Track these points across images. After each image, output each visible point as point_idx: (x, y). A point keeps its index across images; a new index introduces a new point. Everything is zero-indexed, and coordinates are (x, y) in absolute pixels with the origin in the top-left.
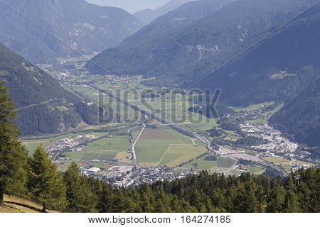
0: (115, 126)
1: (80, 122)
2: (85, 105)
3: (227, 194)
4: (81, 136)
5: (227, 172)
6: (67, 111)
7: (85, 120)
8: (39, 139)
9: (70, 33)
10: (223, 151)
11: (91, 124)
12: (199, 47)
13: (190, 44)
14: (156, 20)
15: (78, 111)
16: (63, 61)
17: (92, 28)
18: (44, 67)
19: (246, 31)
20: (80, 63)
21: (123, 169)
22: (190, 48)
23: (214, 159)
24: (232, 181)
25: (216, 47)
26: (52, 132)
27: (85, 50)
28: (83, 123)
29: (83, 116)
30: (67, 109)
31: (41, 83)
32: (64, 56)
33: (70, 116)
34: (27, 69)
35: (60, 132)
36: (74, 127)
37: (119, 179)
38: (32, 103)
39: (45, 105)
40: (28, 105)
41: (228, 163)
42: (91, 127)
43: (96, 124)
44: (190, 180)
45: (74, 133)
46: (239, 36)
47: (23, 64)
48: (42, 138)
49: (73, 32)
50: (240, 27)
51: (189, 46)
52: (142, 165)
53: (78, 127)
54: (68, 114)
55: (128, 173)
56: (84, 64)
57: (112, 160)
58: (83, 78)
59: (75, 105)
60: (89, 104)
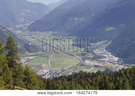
0: (41, 53)
1: (26, 52)
2: (28, 45)
4: (27, 58)
6: (20, 48)
7: (28, 51)
10: (87, 62)
11: (31, 53)
12: (75, 18)
13: (72, 17)
15: (25, 47)
16: (18, 26)
17: (30, 12)
18: (10, 29)
19: (95, 11)
20: (25, 27)
21: (45, 71)
22: (72, 19)
23: (83, 65)
25: (82, 18)
27: (27, 21)
28: (28, 52)
29: (27, 50)
30: (20, 46)
32: (18, 24)
34: (3, 30)
36: (24, 54)
37: (44, 75)
41: (89, 67)
42: (31, 54)
43: (33, 53)
45: (24, 57)
46: (92, 13)
47: (1, 28)
49: (22, 14)
50: (92, 9)
51: (71, 18)
52: (53, 69)
53: (25, 54)
54: (21, 49)
55: (47, 72)
56: (27, 27)
57: (40, 67)
58: (27, 33)
59: (24, 45)
60: (30, 44)
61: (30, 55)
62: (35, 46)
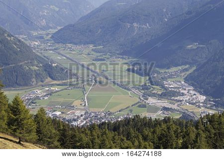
1: (47, 78)
2: (50, 66)
3: (154, 132)
4: (47, 89)
5: (154, 116)
6: (37, 70)
9: (41, 13)
10: (151, 101)
11: (56, 80)
12: (135, 25)
13: (128, 22)
15: (45, 70)
16: (35, 34)
17: (57, 9)
18: (21, 37)
19: (169, 13)
20: (47, 35)
21: (78, 113)
22: (129, 25)
23: (144, 106)
24: (157, 123)
25: (147, 24)
26: (26, 85)
27: (51, 25)
28: (49, 79)
29: (49, 74)
30: (38, 68)
31: (19, 49)
32: (36, 30)
33: (39, 74)
34: (9, 38)
35: (32, 85)
36: (42, 82)
37: (75, 120)
38: (12, 64)
39: (21, 66)
40: (9, 65)
41: (155, 109)
42: (55, 82)
43: (59, 80)
44: (127, 122)
45: (42, 86)
46: (164, 17)
47: (6, 35)
49: (43, 12)
50: (165, 10)
51: (128, 24)
52: (92, 110)
53: (45, 82)
54: (38, 72)
55: (82, 116)
56: (50, 36)
57: (70, 106)
58: (49, 46)
59: (43, 66)
60: (54, 65)
61: (52, 84)
62: (62, 69)
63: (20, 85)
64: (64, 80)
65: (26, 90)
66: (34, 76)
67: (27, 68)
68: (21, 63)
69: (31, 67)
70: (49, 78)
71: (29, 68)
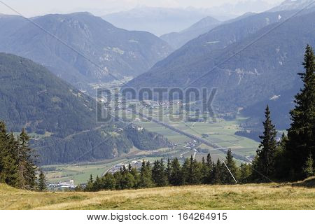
0: (167, 151)
1: (131, 147)
2: (135, 131)
4: (135, 162)
6: (118, 136)
7: (136, 146)
8: (94, 164)
9: (101, 58)
11: (143, 149)
12: (239, 71)
13: (229, 68)
14: (187, 44)
15: (128, 137)
16: (96, 87)
17: (122, 52)
19: (285, 54)
22: (229, 72)
25: (256, 70)
26: (106, 157)
28: (134, 149)
29: (134, 142)
30: (118, 134)
31: (91, 110)
33: (121, 141)
34: (76, 95)
35: (114, 158)
36: (126, 152)
38: (85, 129)
39: (97, 131)
40: (81, 131)
42: (143, 152)
43: (148, 150)
45: (128, 158)
46: (278, 58)
47: (71, 90)
48: (98, 164)
49: (103, 57)
50: (278, 50)
51: (228, 70)
53: (130, 153)
54: (120, 139)
59: (125, 130)
60: (139, 129)
61: (140, 156)
62: (151, 135)
63: (98, 158)
64: (153, 149)
65: (108, 164)
66: (115, 144)
67: (105, 135)
68: (97, 128)
69: (110, 133)
70: (134, 147)
71: (108, 134)
